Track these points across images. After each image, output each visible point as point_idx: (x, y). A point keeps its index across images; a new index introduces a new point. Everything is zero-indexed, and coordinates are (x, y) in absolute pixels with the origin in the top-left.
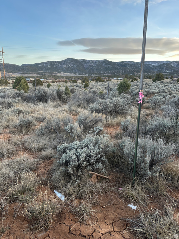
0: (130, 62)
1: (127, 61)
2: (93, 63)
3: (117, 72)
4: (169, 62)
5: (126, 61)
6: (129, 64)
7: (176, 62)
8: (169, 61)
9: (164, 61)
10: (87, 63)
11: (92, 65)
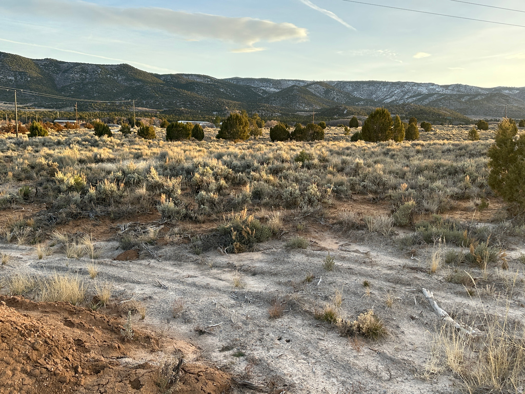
0: (199, 76)
1: (191, 75)
2: (87, 73)
3: (170, 104)
4: (302, 84)
5: (189, 75)
6: (198, 84)
7: (321, 85)
8: (303, 81)
9: (289, 80)
10: (66, 71)
11: (83, 80)
